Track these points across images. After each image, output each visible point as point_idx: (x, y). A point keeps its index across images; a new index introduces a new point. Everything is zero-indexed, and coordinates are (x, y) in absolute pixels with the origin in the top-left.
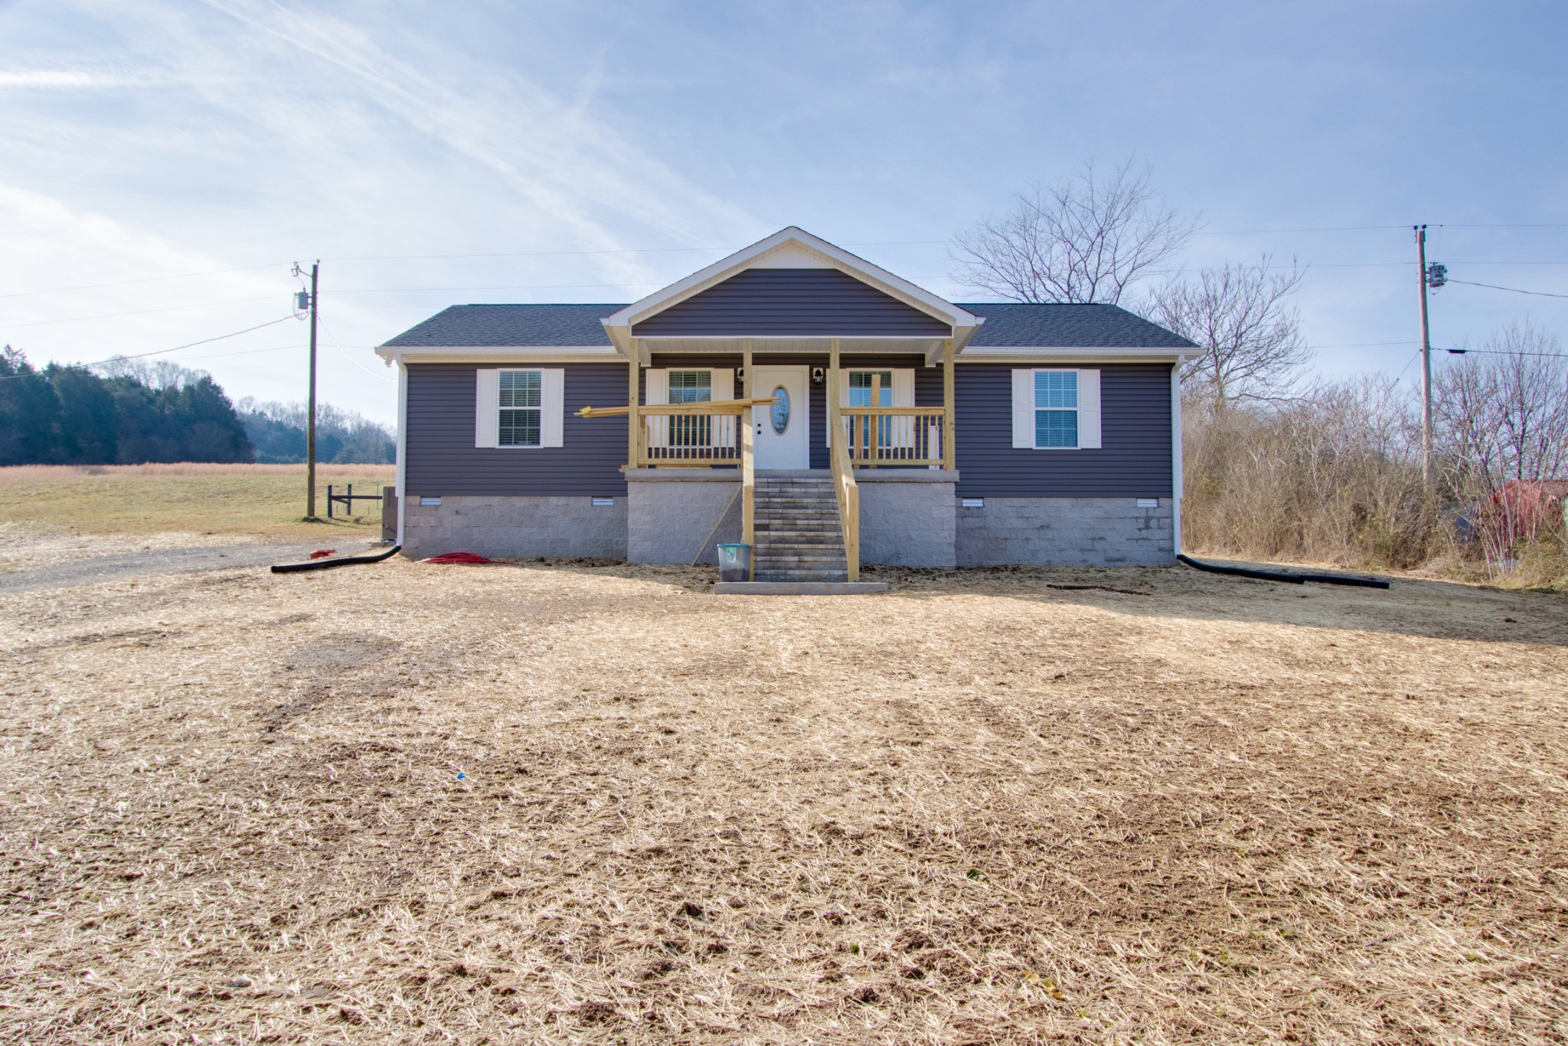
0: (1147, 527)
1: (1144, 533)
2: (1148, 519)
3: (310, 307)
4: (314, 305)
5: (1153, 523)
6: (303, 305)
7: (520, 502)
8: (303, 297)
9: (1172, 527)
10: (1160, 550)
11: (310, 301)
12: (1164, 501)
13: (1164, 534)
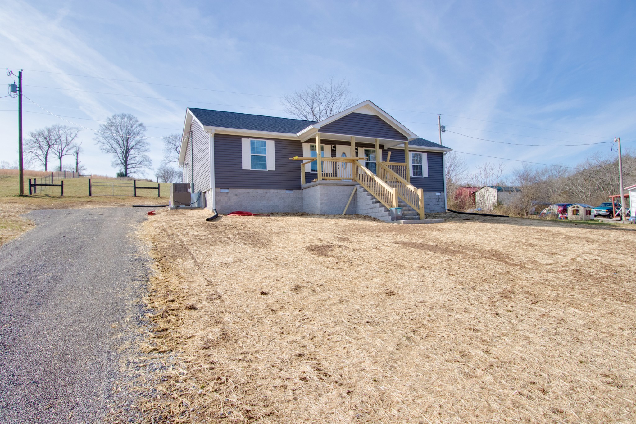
0: (439, 201)
1: (438, 203)
2: (439, 199)
3: (18, 92)
4: (20, 91)
5: (440, 200)
6: (14, 91)
7: (260, 191)
8: (13, 87)
9: (444, 201)
10: (442, 208)
11: (18, 89)
12: (442, 193)
13: (442, 203)
